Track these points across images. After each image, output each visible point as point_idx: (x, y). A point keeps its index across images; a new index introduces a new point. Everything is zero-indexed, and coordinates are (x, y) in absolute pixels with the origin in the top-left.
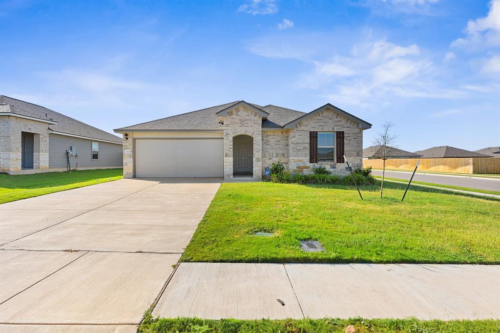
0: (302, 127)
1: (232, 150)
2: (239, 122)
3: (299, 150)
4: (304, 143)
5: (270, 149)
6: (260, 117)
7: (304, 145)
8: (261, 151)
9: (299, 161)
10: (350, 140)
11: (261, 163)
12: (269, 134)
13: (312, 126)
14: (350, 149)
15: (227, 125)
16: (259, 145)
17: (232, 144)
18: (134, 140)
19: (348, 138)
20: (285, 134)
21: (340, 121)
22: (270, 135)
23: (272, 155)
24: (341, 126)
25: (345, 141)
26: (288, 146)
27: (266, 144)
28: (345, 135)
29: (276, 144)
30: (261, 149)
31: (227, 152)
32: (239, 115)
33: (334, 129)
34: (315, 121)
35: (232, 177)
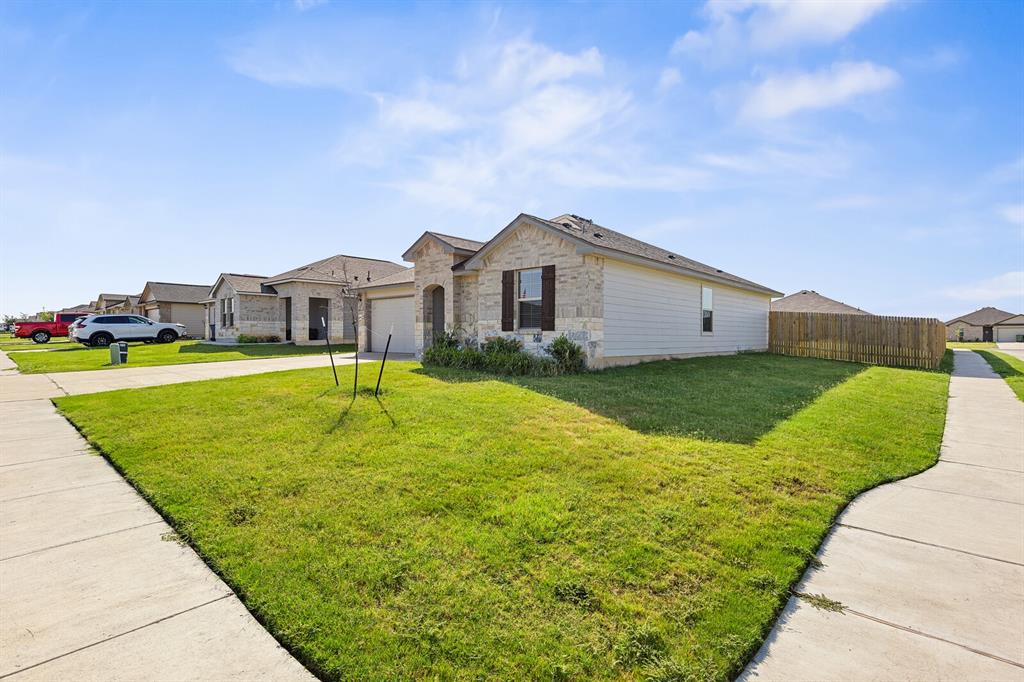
0: (491, 265)
1: (422, 310)
2: (430, 265)
3: (490, 306)
5: (471, 306)
6: (450, 254)
7: (495, 297)
8: (452, 312)
9: (489, 327)
10: (566, 282)
12: (470, 281)
13: (507, 260)
14: (565, 302)
15: (418, 271)
16: (450, 301)
17: (422, 301)
18: (369, 301)
19: (562, 279)
21: (548, 245)
22: (471, 283)
23: (474, 317)
24: (550, 254)
25: (558, 286)
28: (558, 273)
30: (452, 308)
31: (417, 314)
32: (429, 255)
33: (538, 262)
34: (511, 251)
35: (423, 353)
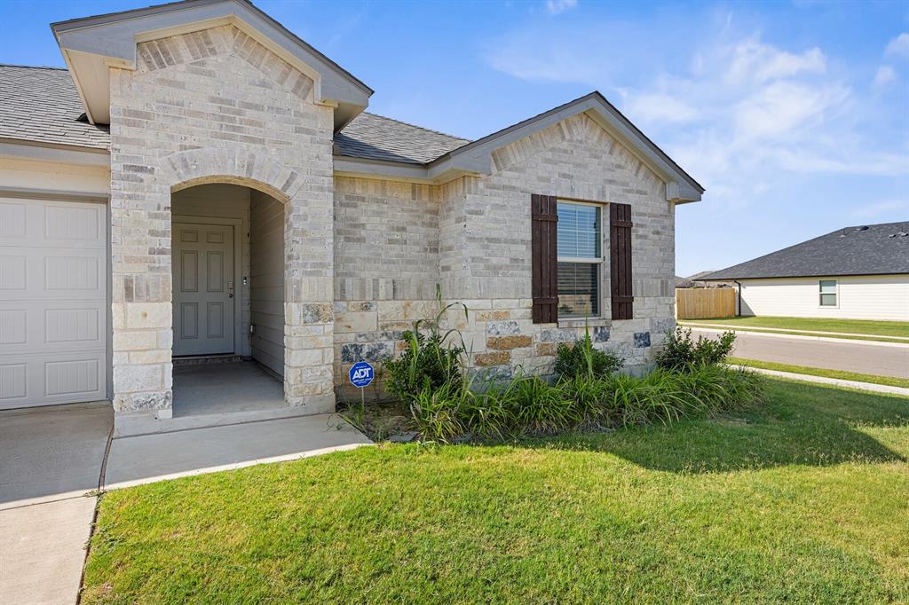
0: (505, 173)
1: (167, 260)
2: (213, 108)
3: (496, 269)
4: (514, 242)
5: (369, 260)
6: (324, 104)
7: (513, 247)
8: (330, 273)
9: (497, 316)
10: (646, 237)
11: (330, 327)
12: (359, 191)
13: (540, 173)
14: (645, 271)
15: (137, 114)
16: (322, 241)
17: (165, 224)
19: (641, 232)
20: (425, 199)
21: (619, 167)
22: (363, 199)
23: (376, 289)
24: (623, 184)
25: (635, 242)
26: (436, 250)
27: (348, 239)
28: (635, 219)
29: (391, 241)
30: (330, 259)
31: (136, 270)
32: (210, 74)
33: (602, 193)
34: (549, 155)
35: (166, 413)
